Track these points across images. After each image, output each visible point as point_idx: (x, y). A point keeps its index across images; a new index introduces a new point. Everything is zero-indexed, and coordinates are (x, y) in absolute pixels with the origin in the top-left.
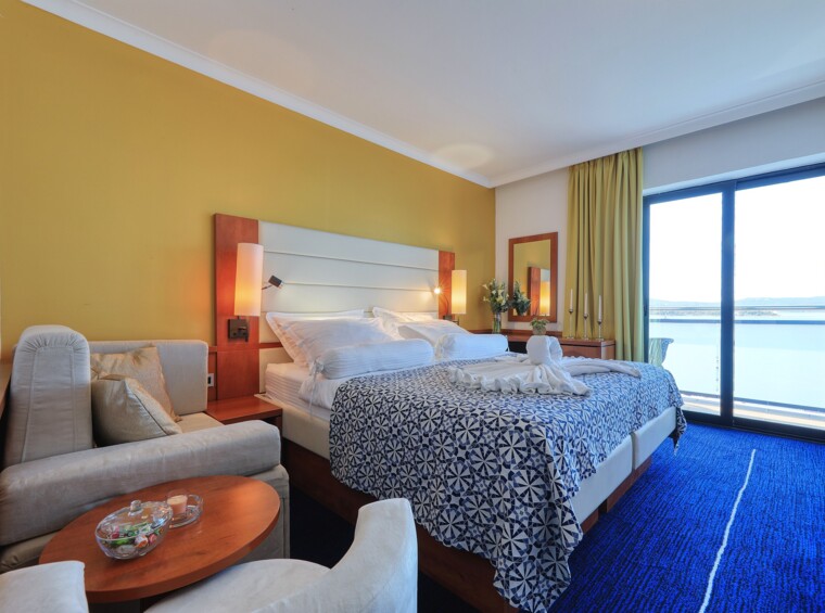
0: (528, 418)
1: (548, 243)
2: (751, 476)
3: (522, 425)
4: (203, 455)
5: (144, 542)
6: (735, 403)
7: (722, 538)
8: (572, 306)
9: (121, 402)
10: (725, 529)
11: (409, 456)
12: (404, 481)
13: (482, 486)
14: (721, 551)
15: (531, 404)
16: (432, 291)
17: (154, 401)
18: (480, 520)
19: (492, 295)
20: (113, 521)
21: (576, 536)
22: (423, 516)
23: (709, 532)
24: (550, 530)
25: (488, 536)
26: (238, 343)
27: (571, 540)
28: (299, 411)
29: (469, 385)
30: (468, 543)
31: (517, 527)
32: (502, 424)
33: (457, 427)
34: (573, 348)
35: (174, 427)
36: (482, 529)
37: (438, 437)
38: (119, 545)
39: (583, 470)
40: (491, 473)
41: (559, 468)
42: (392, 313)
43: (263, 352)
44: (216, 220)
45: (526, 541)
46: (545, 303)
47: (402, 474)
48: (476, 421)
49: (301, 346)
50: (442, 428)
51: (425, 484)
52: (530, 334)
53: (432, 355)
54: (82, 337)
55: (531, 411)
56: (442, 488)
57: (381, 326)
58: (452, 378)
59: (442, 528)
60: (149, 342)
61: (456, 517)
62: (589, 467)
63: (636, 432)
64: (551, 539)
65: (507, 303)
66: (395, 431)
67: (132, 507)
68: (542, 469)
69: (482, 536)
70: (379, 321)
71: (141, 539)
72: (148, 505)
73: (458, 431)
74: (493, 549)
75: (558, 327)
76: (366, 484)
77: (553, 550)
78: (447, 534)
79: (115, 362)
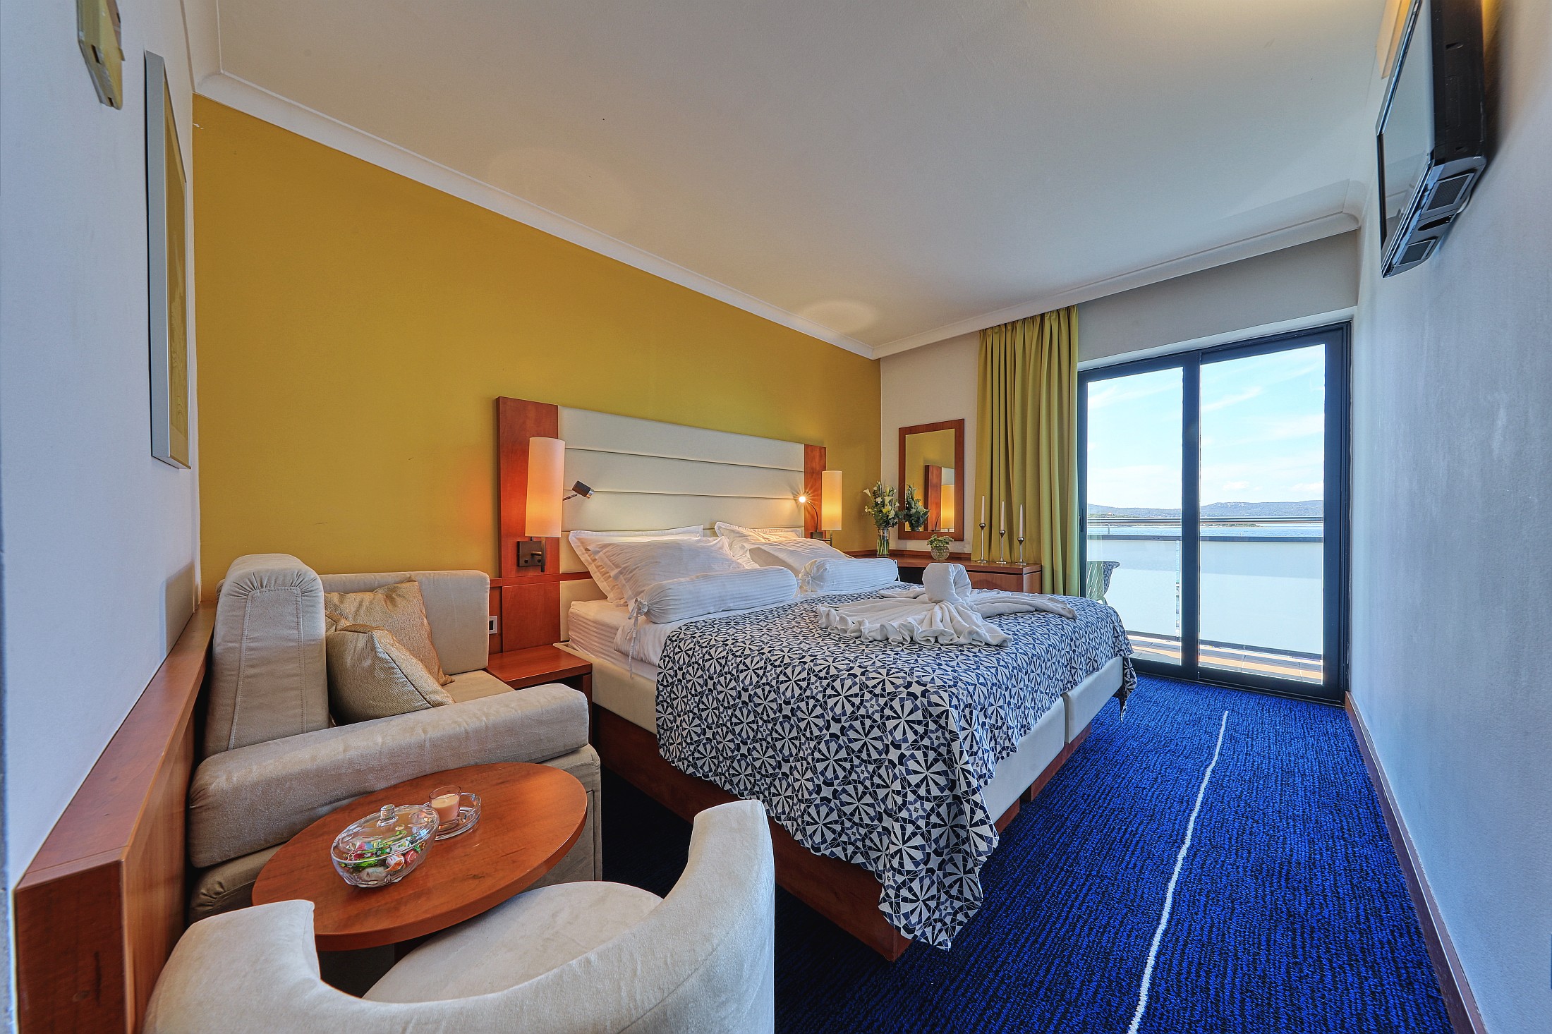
0: (925, 679)
1: (952, 432)
2: (1222, 748)
3: (917, 690)
4: (481, 735)
5: (398, 864)
6: (1202, 647)
7: (1184, 835)
8: (983, 519)
9: (367, 663)
10: (1187, 821)
11: (764, 731)
12: (757, 764)
13: (863, 772)
14: (1183, 852)
15: (930, 660)
16: (796, 500)
17: (414, 661)
18: (861, 819)
19: (877, 504)
20: (356, 835)
21: (990, 841)
22: (784, 813)
23: (1167, 827)
24: (954, 832)
25: (872, 840)
26: (531, 573)
27: (983, 846)
28: (616, 668)
29: (845, 631)
30: (845, 850)
31: (910, 829)
32: (889, 688)
33: (829, 691)
34: (985, 577)
35: (442, 695)
36: (863, 831)
37: (803, 705)
38: (364, 868)
39: (999, 748)
40: (875, 756)
41: (966, 747)
42: (742, 530)
43: (564, 585)
44: (499, 404)
45: (922, 848)
46: (948, 513)
47: (755, 754)
48: (855, 684)
49: (616, 577)
50: (808, 693)
51: (785, 768)
52: (927, 556)
53: (796, 589)
54: (313, 574)
55: (929, 669)
56: (809, 774)
57: (726, 548)
58: (823, 622)
59: (810, 829)
60: (407, 574)
61: (827, 815)
62: (1007, 744)
63: (1069, 693)
64: (957, 844)
65: (896, 515)
66: (745, 697)
67: (382, 814)
68: (943, 750)
69: (863, 840)
70: (724, 541)
71: (394, 859)
72: (405, 809)
73: (830, 697)
74: (879, 858)
75: (967, 548)
76: (706, 768)
77: (959, 858)
78: (816, 838)
79: (361, 604)
